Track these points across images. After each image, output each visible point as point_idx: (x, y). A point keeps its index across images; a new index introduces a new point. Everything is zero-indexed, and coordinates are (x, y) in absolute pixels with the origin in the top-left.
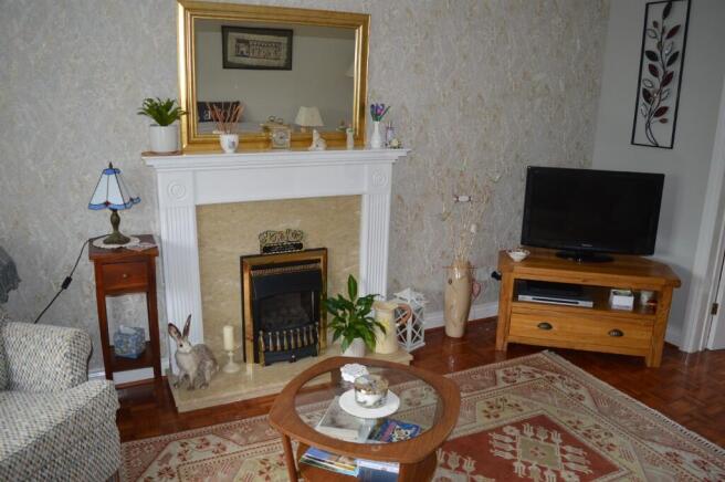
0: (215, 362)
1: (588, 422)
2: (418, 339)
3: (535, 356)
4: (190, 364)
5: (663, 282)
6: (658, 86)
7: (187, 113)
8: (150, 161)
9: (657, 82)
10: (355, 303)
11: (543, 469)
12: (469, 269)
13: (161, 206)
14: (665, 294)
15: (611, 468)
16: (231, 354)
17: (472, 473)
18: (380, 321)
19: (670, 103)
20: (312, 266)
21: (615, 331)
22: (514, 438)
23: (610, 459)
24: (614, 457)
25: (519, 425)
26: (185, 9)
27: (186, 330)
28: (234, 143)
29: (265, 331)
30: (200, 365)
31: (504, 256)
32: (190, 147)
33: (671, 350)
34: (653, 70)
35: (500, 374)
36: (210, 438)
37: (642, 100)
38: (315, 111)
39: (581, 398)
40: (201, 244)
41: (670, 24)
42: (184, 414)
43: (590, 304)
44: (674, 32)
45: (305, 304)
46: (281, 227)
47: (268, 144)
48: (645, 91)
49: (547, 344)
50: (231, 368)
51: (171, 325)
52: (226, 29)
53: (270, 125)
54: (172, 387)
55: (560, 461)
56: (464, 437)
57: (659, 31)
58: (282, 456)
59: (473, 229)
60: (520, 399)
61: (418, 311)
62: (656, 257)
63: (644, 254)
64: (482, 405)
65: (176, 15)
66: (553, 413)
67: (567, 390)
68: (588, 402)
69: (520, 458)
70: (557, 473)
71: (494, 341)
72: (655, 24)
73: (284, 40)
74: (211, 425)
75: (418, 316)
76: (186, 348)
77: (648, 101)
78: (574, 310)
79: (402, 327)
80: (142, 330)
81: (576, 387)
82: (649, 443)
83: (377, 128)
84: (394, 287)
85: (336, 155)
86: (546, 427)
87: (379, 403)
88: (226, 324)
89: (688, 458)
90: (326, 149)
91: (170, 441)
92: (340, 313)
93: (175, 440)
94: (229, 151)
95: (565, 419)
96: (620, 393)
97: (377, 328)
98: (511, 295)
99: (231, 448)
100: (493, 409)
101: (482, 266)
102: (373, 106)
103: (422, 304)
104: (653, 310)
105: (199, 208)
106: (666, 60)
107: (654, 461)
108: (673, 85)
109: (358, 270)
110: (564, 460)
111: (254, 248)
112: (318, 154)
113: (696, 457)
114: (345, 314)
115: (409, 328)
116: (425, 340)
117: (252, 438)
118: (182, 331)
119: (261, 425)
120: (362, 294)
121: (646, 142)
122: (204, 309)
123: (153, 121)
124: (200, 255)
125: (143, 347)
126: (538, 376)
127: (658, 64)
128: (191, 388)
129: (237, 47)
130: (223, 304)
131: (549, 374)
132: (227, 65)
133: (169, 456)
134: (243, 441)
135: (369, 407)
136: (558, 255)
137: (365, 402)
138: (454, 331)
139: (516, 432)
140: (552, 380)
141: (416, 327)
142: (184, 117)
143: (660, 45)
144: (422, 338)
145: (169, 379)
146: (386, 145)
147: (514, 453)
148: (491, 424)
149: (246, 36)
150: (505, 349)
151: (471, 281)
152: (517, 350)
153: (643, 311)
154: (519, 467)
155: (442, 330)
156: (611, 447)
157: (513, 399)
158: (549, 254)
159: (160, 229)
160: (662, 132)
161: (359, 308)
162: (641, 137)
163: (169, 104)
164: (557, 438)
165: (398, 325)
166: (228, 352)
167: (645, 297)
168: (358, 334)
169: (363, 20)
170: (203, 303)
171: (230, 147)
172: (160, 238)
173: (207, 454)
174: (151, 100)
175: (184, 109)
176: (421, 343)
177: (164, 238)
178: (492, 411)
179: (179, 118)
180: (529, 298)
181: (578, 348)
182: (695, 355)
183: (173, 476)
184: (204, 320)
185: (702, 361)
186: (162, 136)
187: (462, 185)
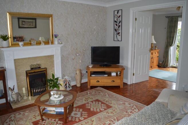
0: (21, 96)
1: (107, 99)
2: (70, 87)
3: (96, 88)
4: (15, 97)
5: (121, 69)
6: (117, 28)
7: (11, 38)
8: (2, 49)
9: (117, 27)
10: (54, 80)
11: (97, 109)
12: (80, 70)
13: (5, 60)
14: (122, 71)
15: (111, 107)
16: (25, 94)
17: (82, 112)
18: (60, 83)
19: (120, 31)
20: (43, 72)
21: (113, 81)
22: (91, 104)
23: (111, 105)
24: (112, 105)
25: (92, 102)
26: (9, 14)
27: (13, 89)
28: (22, 44)
29: (33, 88)
30: (18, 97)
31: (88, 67)
32: (12, 46)
33: (125, 84)
34: (116, 25)
35: (89, 92)
36: (21, 113)
37: (115, 31)
38: (43, 38)
39: (106, 95)
40: (16, 68)
41: (119, 15)
42: (14, 109)
43: (107, 75)
44: (119, 16)
45: (42, 81)
46: (35, 63)
47: (30, 44)
48: (115, 29)
49: (99, 86)
50: (25, 98)
51: (9, 88)
52: (19, 19)
53: (31, 40)
54: (11, 103)
55: (100, 107)
56: (80, 105)
57: (117, 16)
58: (39, 114)
59: (80, 61)
60: (93, 97)
61: (69, 81)
62: (120, 64)
63: (118, 64)
64: (84, 99)
65: (7, 15)
66: (100, 99)
67: (103, 94)
68: (107, 96)
69: (92, 107)
70: (100, 109)
71: (87, 86)
72: (116, 15)
73: (34, 21)
74: (21, 110)
75: (69, 82)
76: (14, 93)
77: (116, 31)
78: (104, 77)
79: (66, 85)
80: (2, 90)
81: (105, 93)
82: (119, 102)
83: (56, 40)
84: (63, 76)
85: (47, 46)
86: (98, 101)
87: (59, 97)
88: (23, 87)
89: (127, 103)
90: (45, 45)
91: (11, 114)
92: (51, 82)
93: (12, 114)
94: (21, 46)
95: (102, 99)
96: (114, 93)
97: (60, 85)
98: (90, 75)
99: (26, 114)
100: (87, 99)
101: (84, 70)
102: (55, 35)
103: (70, 79)
104: (120, 75)
105: (15, 60)
106: (119, 22)
107: (120, 105)
108: (120, 28)
109: (54, 73)
110: (101, 107)
111: (29, 69)
112: (43, 46)
113: (129, 103)
114: (52, 82)
115: (68, 85)
116: (72, 88)
117: (31, 111)
118: (12, 89)
119: (33, 109)
120: (56, 77)
121: (117, 40)
122: (17, 84)
123: (2, 40)
124: (16, 71)
125: (3, 94)
126: (97, 92)
127: (117, 23)
128: (16, 103)
129: (22, 23)
130: (22, 82)
131: (99, 91)
132: (20, 27)
133: (11, 117)
134: (29, 112)
135: (57, 98)
136: (100, 66)
137: (56, 97)
138: (79, 85)
139: (91, 103)
140: (100, 92)
141: (69, 85)
142: (10, 39)
143: (117, 19)
144: (71, 87)
145: (10, 102)
146: (59, 43)
147: (91, 107)
148: (86, 102)
149: (24, 20)
150: (90, 88)
151: (81, 73)
152: (93, 87)
153: (119, 76)
154: (92, 109)
155: (76, 85)
156: (111, 103)
157: (91, 97)
158: (98, 66)
159: (5, 65)
160: (119, 38)
161: (55, 81)
162: (115, 39)
163: (6, 36)
164: (100, 103)
165: (65, 84)
166: (24, 94)
167: (119, 73)
168: (55, 87)
169: (51, 16)
170: (17, 83)
171: (22, 45)
172: (5, 68)
173: (21, 116)
174: (2, 35)
175: (10, 37)
176: (71, 88)
177: (6, 67)
178: (86, 100)
179: (9, 39)
180: (94, 76)
181: (105, 85)
182: (131, 85)
183: (13, 121)
184: (18, 87)
185: (132, 86)
186: (5, 43)
187: (77, 52)
